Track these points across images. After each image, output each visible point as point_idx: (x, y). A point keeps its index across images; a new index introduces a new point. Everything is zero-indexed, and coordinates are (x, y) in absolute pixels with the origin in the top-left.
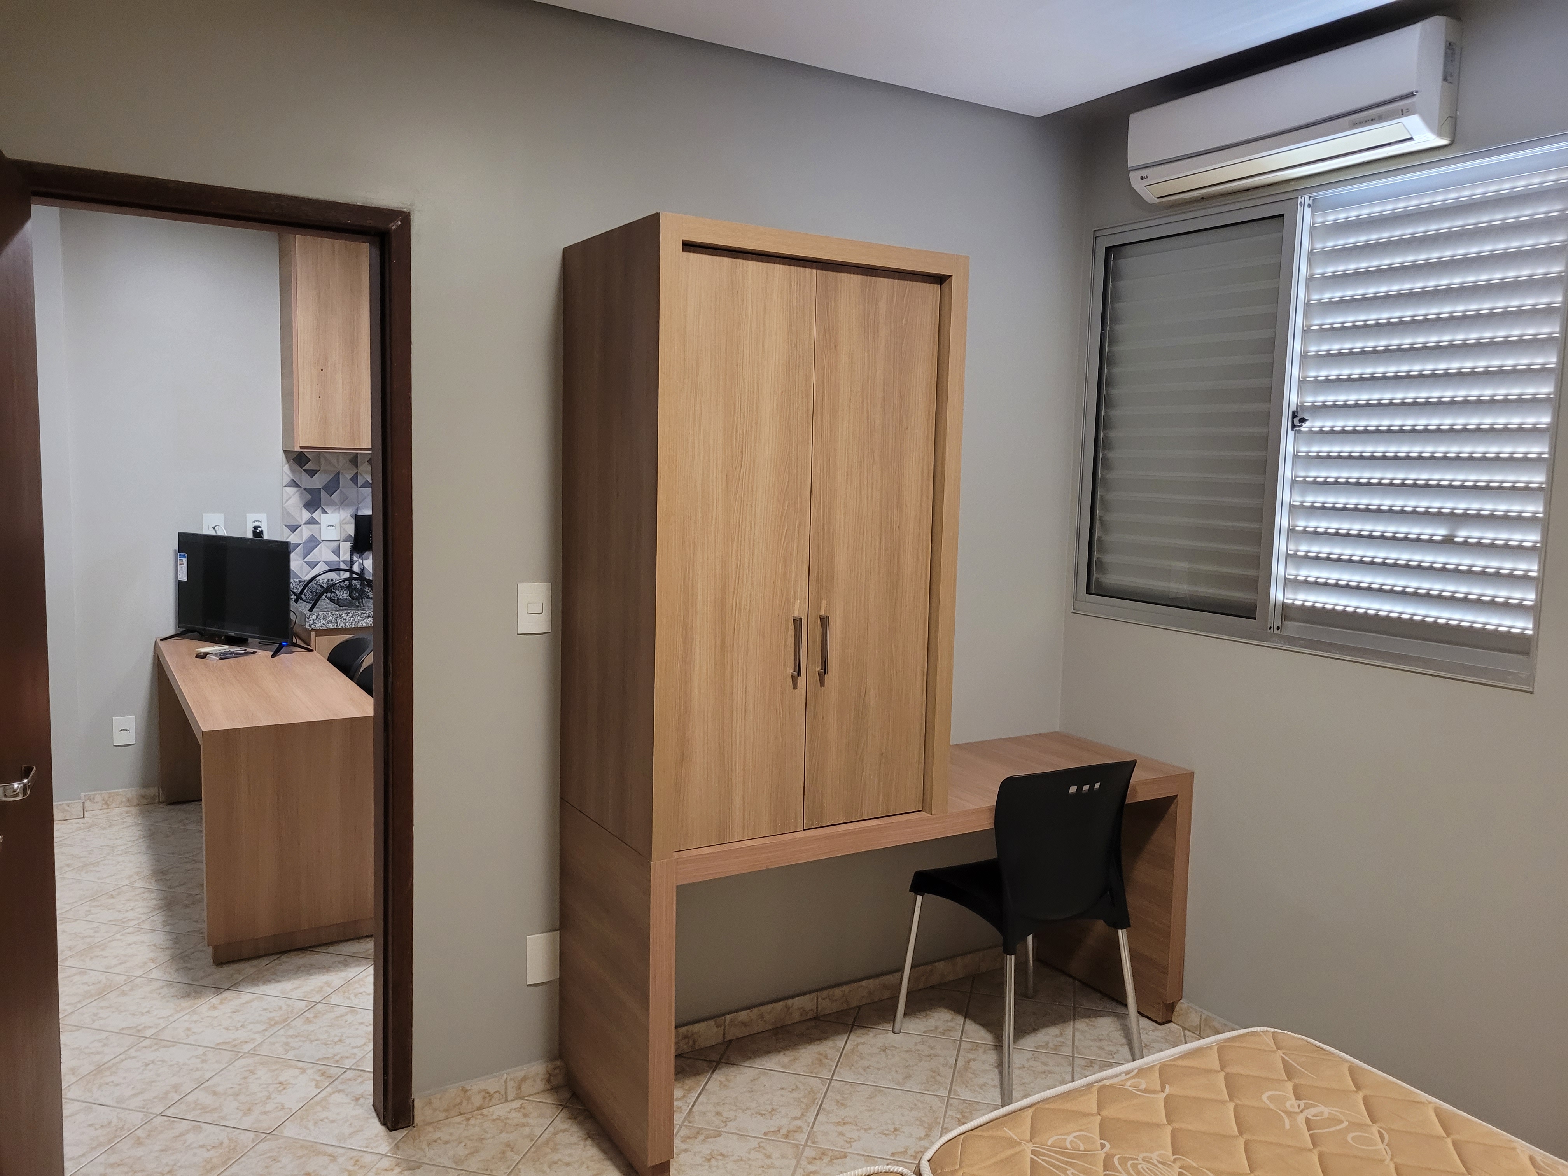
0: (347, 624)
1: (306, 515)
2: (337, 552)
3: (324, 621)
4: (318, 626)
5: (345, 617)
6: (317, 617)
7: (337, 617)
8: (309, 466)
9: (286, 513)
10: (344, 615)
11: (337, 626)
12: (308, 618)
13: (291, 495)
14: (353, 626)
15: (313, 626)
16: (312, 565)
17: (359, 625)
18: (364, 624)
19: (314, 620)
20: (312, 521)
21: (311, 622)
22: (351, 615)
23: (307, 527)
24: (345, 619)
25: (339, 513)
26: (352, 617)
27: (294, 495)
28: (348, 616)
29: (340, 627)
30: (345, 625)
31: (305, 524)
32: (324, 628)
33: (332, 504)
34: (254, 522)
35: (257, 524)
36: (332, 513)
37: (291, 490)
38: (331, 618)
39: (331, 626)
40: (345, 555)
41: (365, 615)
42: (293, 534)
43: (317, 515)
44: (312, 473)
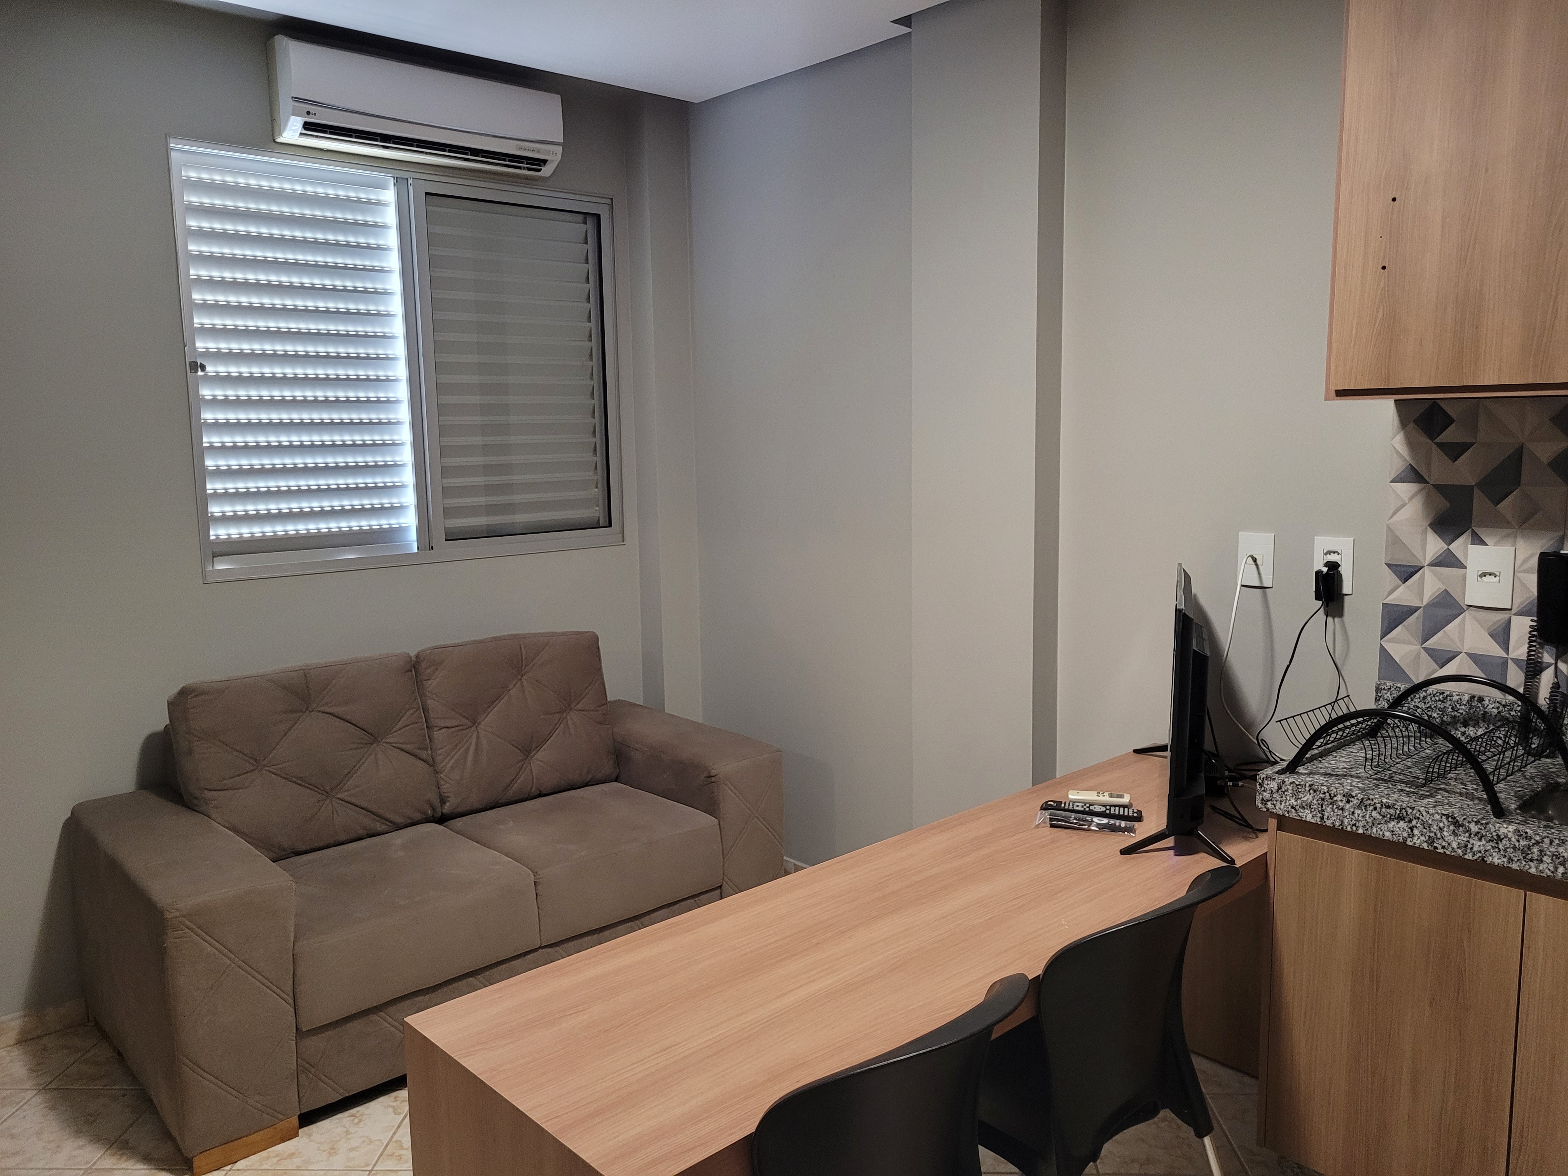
0: (1346, 821)
1: (1434, 545)
2: (1502, 636)
3: (1293, 801)
4: (1280, 809)
5: (1341, 804)
6: (1279, 788)
7: (1323, 800)
8: (1448, 435)
9: (1394, 541)
10: (1339, 797)
11: (1322, 818)
12: (1261, 785)
13: (1406, 499)
14: (1360, 831)
15: (1269, 805)
16: (1443, 658)
17: (1375, 831)
18: (1388, 834)
19: (1272, 793)
20: (1448, 561)
21: (1267, 795)
22: (1355, 802)
23: (1435, 574)
24: (1342, 809)
25: (1514, 544)
26: (1359, 807)
27: (1411, 499)
28: (1348, 802)
29: (1329, 823)
30: (1342, 822)
31: (1430, 565)
32: (1293, 814)
33: (1498, 523)
34: (1326, 554)
35: (1333, 558)
36: (1495, 545)
37: (1406, 489)
38: (1308, 798)
39: (1308, 816)
40: (1519, 648)
41: (1392, 811)
42: (1403, 587)
43: (1460, 546)
44: (1454, 451)
